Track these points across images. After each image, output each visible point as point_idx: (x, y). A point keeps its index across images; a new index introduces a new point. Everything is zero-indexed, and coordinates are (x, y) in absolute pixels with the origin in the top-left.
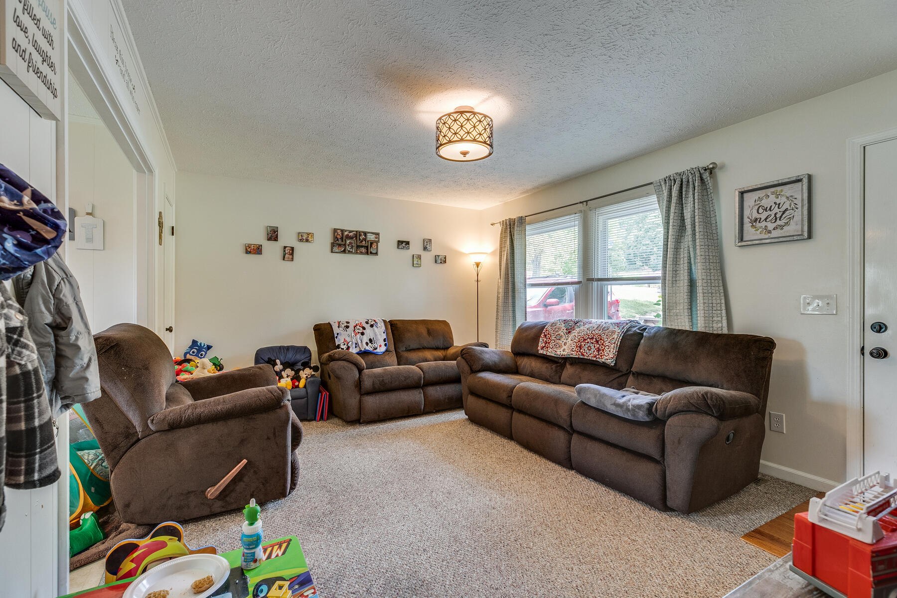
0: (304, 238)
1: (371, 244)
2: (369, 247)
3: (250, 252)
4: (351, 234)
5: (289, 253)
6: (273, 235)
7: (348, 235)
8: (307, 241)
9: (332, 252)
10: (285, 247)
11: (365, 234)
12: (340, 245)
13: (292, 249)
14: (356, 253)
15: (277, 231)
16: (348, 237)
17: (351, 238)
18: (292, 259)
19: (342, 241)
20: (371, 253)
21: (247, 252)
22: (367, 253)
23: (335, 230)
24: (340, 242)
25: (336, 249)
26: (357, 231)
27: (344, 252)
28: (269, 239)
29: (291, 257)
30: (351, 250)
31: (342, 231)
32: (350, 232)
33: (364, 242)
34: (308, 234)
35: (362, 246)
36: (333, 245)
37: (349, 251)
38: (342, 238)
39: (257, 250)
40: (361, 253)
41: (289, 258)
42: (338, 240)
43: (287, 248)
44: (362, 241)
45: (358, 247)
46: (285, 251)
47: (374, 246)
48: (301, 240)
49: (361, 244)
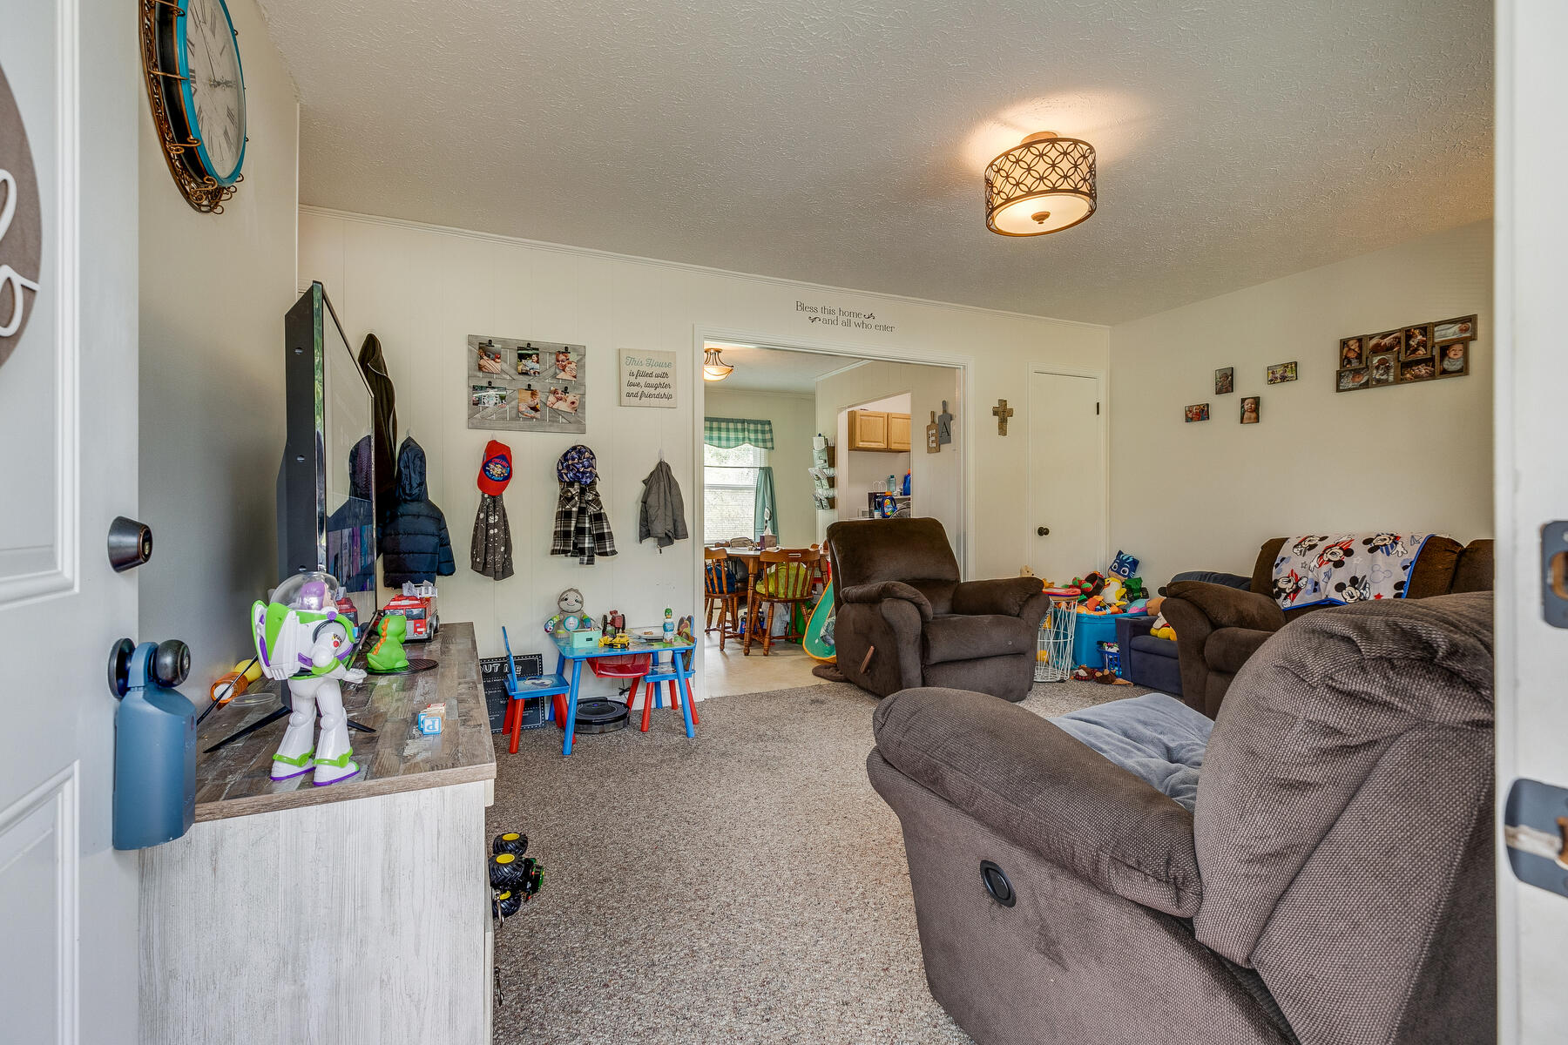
0: (1278, 375)
1: (1445, 350)
2: (1437, 359)
3: (1192, 419)
4: (1387, 341)
5: (1252, 410)
6: (1226, 382)
7: (1378, 345)
8: (1284, 379)
9: (1338, 390)
10: (1243, 400)
11: (1424, 329)
12: (1357, 372)
13: (1257, 401)
14: (1400, 380)
15: (1232, 375)
16: (1377, 349)
17: (1389, 349)
18: (1257, 420)
19: (1361, 362)
20: (1445, 373)
21: (1188, 420)
22: (1432, 376)
23: (1344, 343)
24: (1355, 364)
25: (1347, 382)
26: (1400, 330)
27: (1366, 385)
28: (1219, 392)
29: (1253, 415)
30: (1384, 377)
31: (1360, 340)
32: (1384, 336)
33: (1422, 351)
34: (1286, 366)
35: (1418, 362)
36: (1340, 376)
37: (1379, 381)
38: (1359, 357)
39: (1199, 414)
40: (1418, 378)
41: (1250, 418)
42: (1349, 362)
43: (1247, 401)
44: (1416, 350)
45: (1406, 366)
46: (1242, 407)
47: (1456, 353)
48: (1272, 381)
49: (1412, 357)
